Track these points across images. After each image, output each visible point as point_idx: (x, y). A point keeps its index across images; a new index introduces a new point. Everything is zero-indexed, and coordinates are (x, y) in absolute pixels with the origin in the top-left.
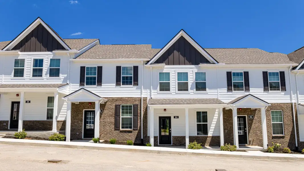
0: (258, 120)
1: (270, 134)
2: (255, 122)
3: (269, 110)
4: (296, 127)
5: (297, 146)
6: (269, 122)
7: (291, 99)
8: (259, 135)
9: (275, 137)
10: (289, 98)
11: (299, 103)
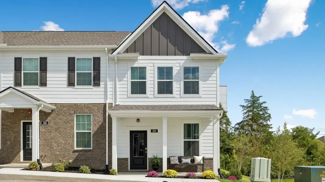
0: (55, 127)
1: (71, 147)
2: (51, 130)
3: (73, 113)
4: (109, 137)
5: (107, 164)
6: (70, 131)
7: (106, 98)
8: (55, 148)
9: (78, 151)
10: (103, 97)
11: (117, 103)
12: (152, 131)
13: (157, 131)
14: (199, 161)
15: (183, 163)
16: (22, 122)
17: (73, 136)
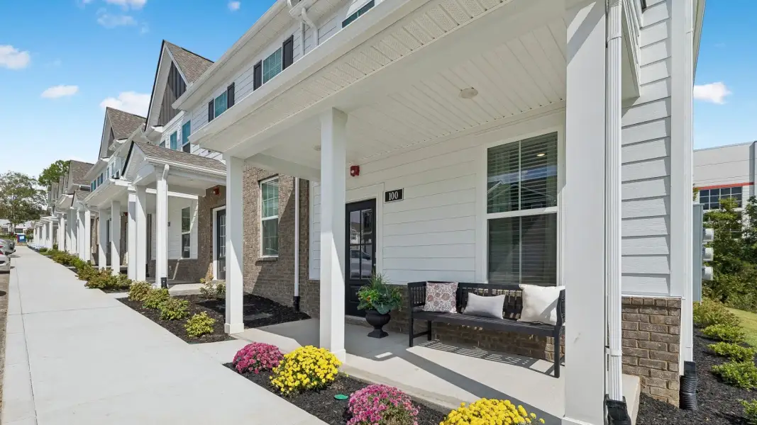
4: (300, 227)
5: (296, 294)
6: (253, 220)
9: (262, 262)
12: (388, 197)
13: (400, 194)
14: (541, 310)
15: (469, 314)
16: (215, 211)
17: (257, 230)
